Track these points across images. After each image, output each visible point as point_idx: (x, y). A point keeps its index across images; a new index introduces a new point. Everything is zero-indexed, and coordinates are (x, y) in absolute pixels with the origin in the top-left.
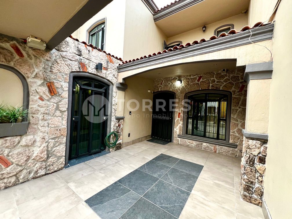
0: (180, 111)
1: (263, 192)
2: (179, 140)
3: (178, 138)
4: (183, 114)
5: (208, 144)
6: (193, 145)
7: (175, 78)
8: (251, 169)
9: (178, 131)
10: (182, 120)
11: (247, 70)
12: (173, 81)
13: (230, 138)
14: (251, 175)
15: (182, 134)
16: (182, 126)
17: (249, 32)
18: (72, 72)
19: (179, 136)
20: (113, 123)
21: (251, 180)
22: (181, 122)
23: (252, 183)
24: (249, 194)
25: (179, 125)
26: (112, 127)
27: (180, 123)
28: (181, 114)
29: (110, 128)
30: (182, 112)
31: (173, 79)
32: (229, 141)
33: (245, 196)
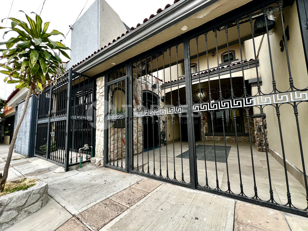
0: (205, 115)
1: (268, 144)
2: (207, 138)
3: (205, 136)
4: (207, 117)
5: (230, 137)
6: (218, 140)
7: (197, 91)
8: (260, 133)
9: (204, 131)
10: (207, 122)
11: (250, 82)
12: (196, 93)
13: (246, 130)
14: (261, 137)
15: (208, 132)
16: (207, 126)
17: (248, 63)
18: (143, 90)
19: (206, 135)
20: (161, 125)
21: (261, 139)
22: (207, 124)
23: (262, 140)
24: (262, 147)
25: (206, 126)
26: (161, 128)
27: (205, 124)
28: (205, 117)
29: (160, 129)
30: (206, 116)
31: (196, 92)
32: (245, 132)
33: (260, 149)
